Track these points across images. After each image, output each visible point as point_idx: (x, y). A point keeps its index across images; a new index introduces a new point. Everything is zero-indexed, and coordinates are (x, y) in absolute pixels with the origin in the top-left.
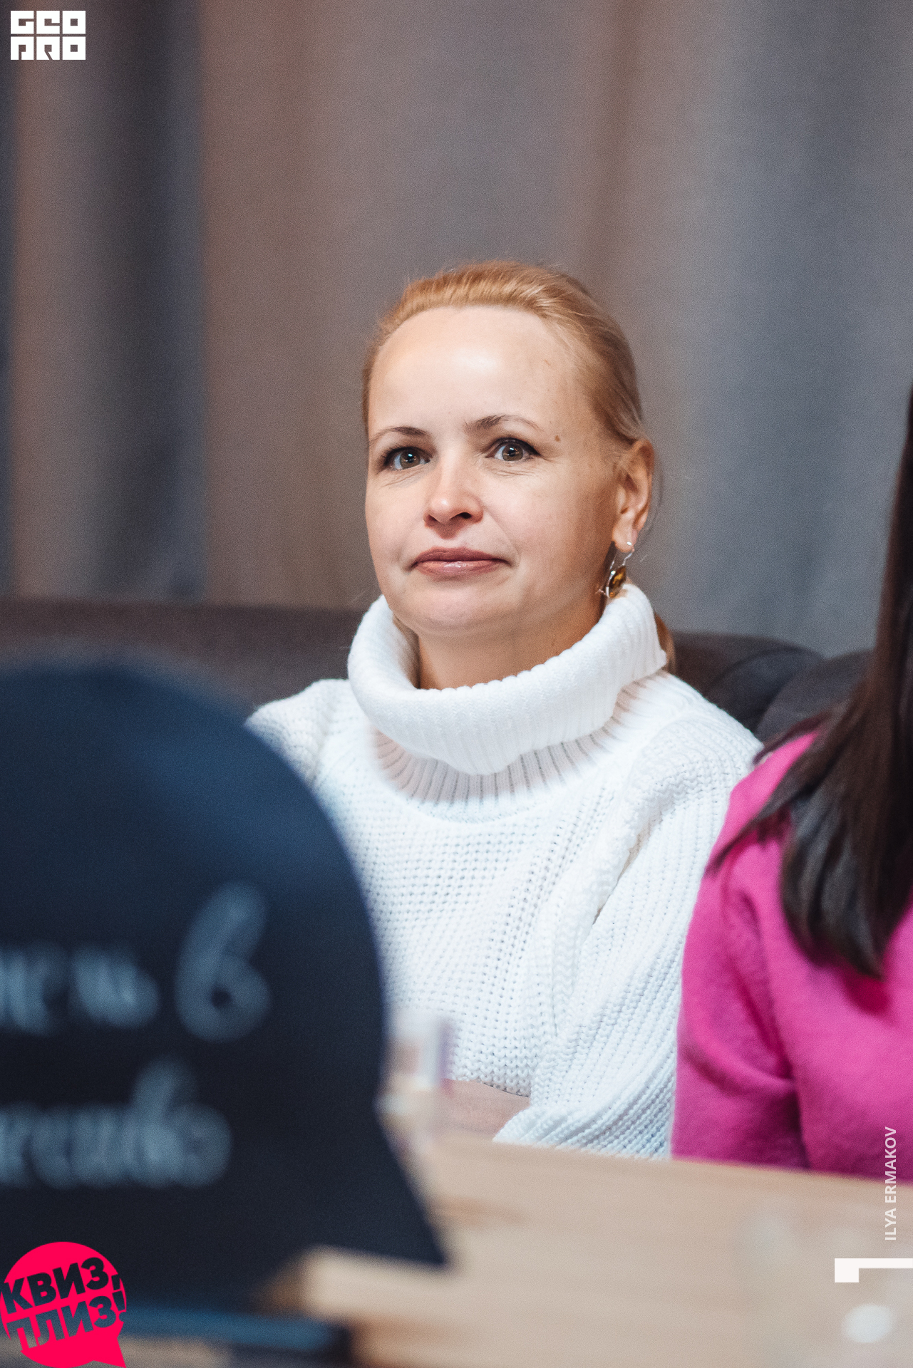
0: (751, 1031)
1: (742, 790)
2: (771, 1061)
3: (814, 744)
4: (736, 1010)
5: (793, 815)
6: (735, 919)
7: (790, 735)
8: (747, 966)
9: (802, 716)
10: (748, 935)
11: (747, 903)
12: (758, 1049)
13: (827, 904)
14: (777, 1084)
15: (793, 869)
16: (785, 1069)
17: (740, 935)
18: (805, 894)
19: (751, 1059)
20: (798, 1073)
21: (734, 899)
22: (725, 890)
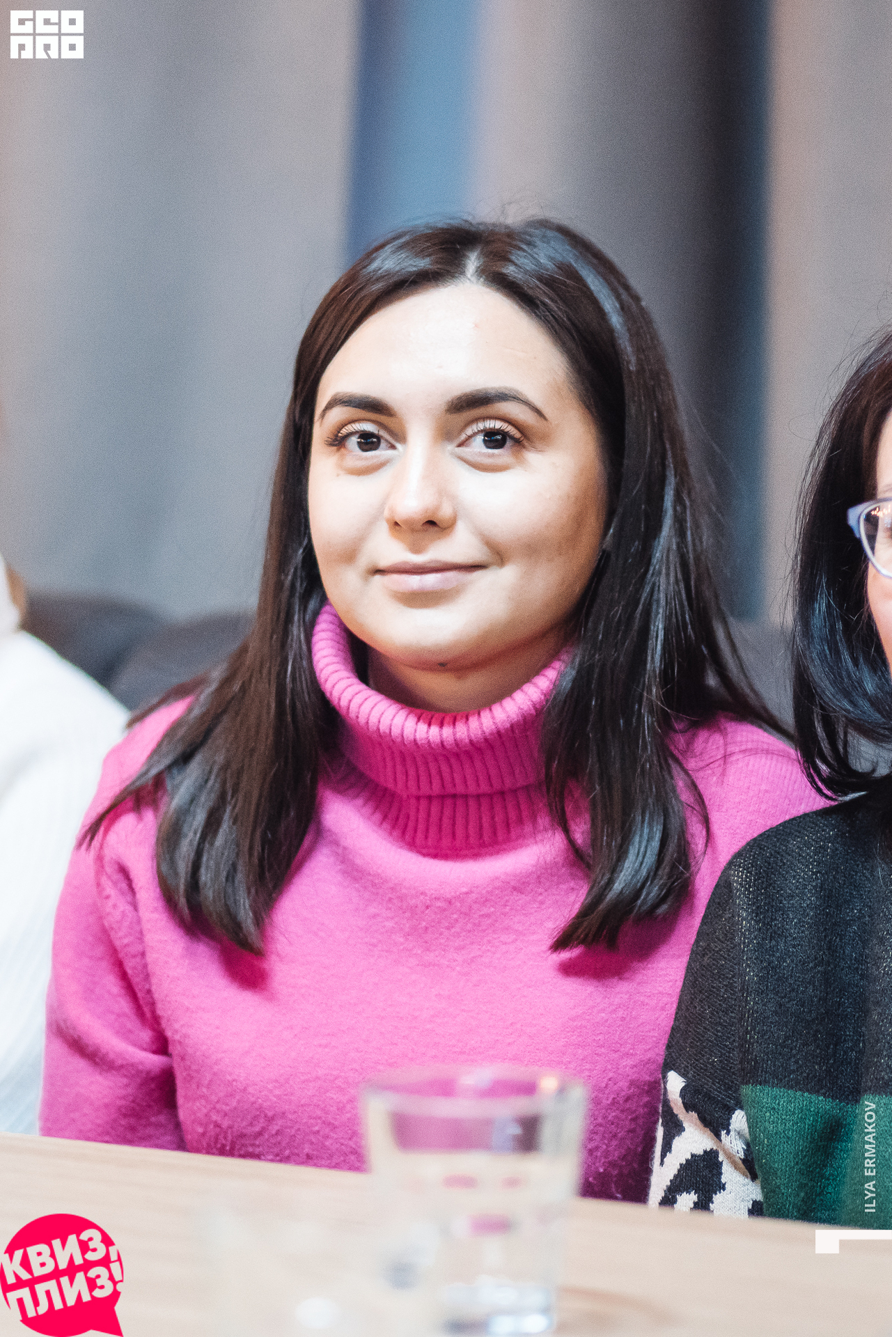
0: (124, 1005)
1: (115, 755)
2: (146, 1035)
3: (190, 710)
4: (111, 984)
5: (169, 785)
6: (110, 890)
7: (164, 701)
8: (122, 938)
9: (175, 681)
10: (124, 906)
11: (124, 871)
12: (132, 1023)
13: (205, 876)
14: (153, 1061)
15: (169, 839)
16: (161, 1045)
17: (116, 906)
18: (183, 867)
19: (125, 1034)
20: (174, 1049)
21: (109, 869)
22: (100, 859)
